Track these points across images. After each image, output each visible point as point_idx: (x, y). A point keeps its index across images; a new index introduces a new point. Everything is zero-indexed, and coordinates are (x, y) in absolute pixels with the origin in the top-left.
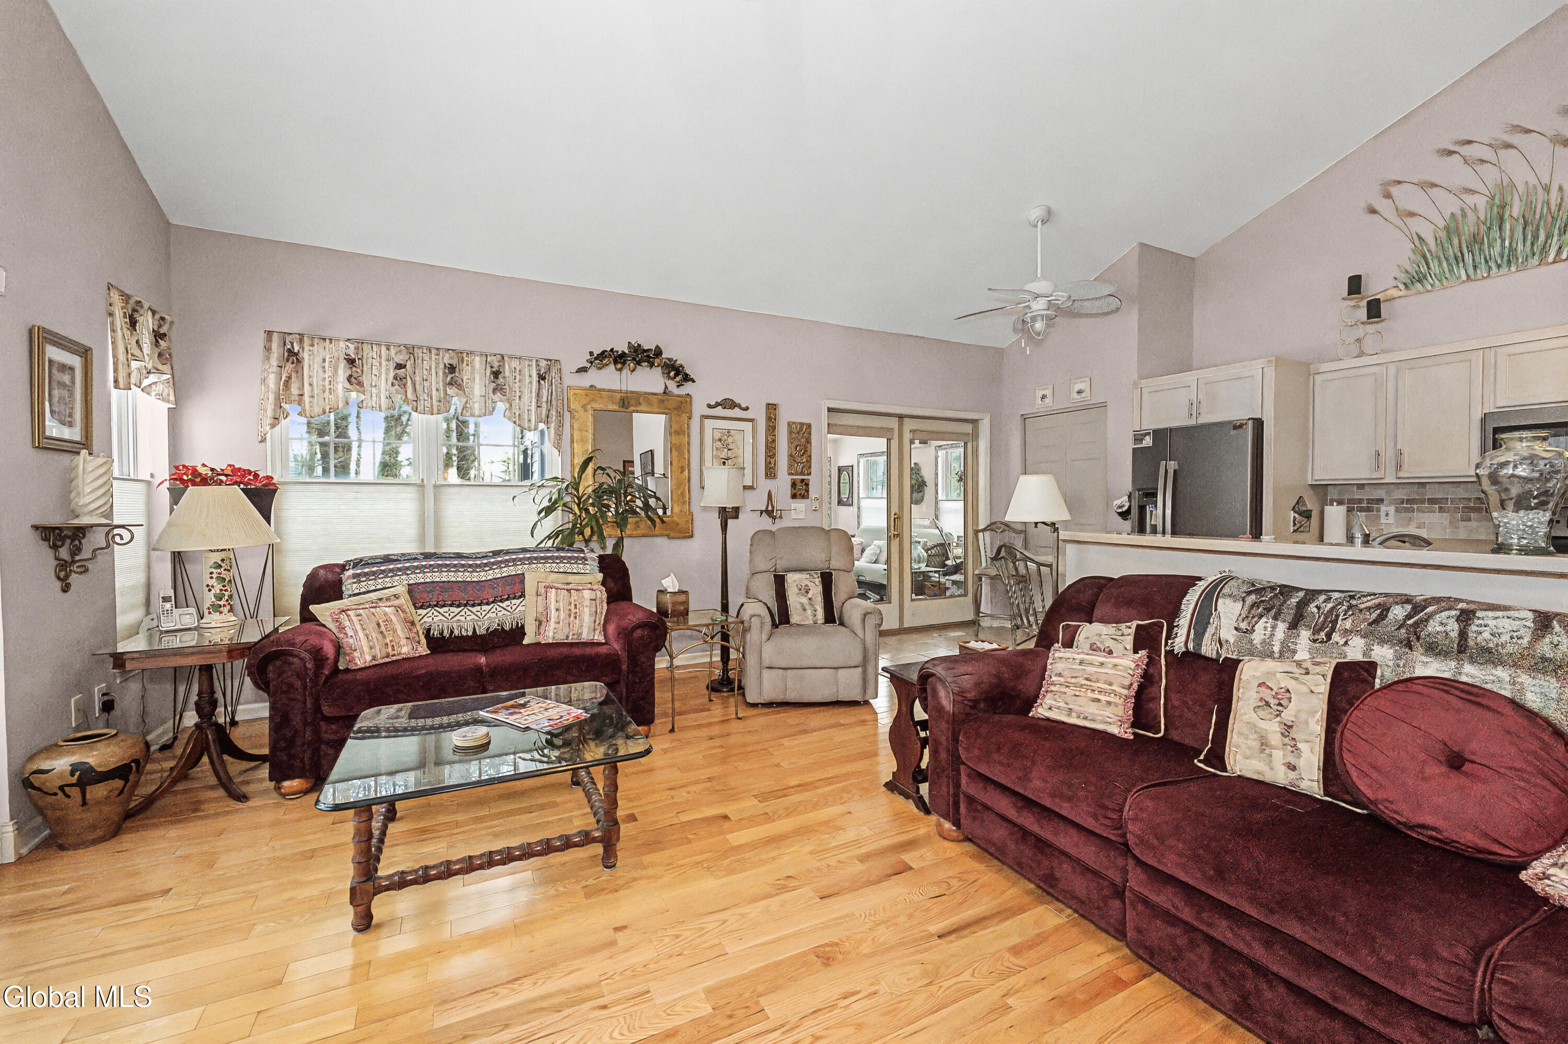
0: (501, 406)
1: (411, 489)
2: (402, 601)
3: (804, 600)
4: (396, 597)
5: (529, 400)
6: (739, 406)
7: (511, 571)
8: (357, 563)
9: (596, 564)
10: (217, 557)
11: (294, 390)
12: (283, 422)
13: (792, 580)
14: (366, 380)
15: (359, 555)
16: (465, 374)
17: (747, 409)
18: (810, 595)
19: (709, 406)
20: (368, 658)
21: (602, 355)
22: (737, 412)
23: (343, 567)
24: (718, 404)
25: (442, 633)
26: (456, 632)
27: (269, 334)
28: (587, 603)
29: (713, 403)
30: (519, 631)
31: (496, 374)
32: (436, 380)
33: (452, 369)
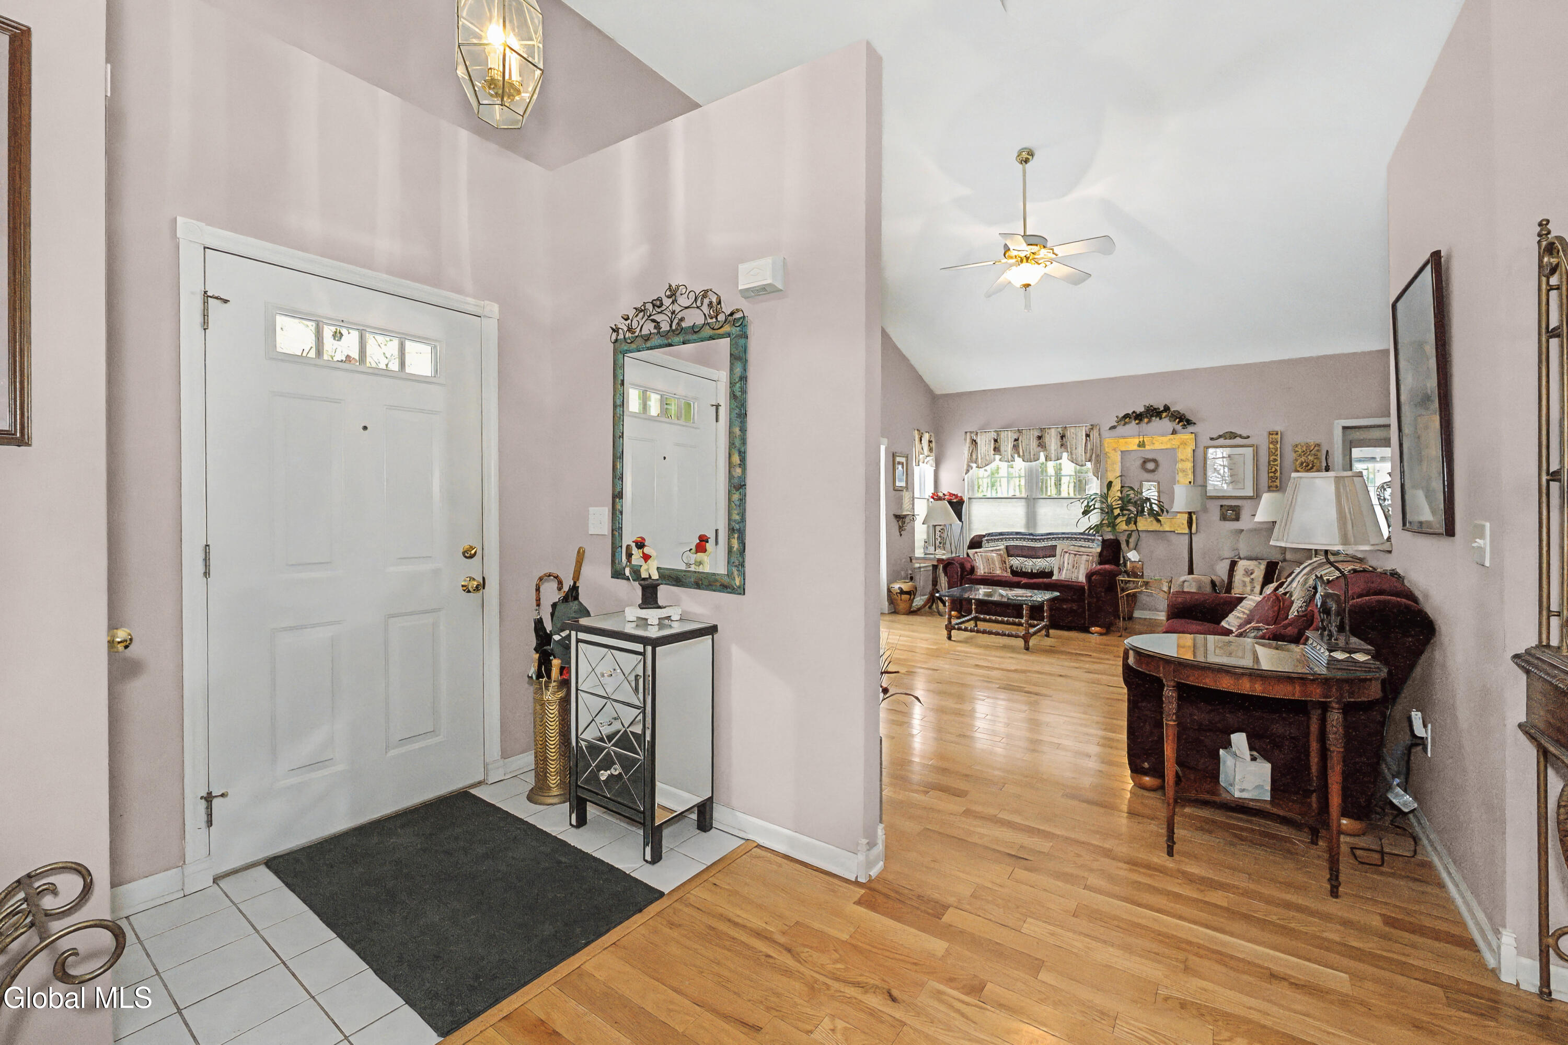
0: (1065, 455)
1: (1023, 500)
2: (1002, 552)
3: (1247, 579)
4: (999, 550)
5: (1080, 450)
6: (1241, 436)
7: (1050, 543)
8: (989, 535)
9: (1100, 543)
10: (941, 527)
11: (974, 457)
12: (971, 471)
13: (1242, 565)
14: (1002, 449)
15: (991, 532)
16: (1047, 439)
17: (1248, 437)
18: (1252, 576)
19: (1212, 439)
20: (982, 572)
21: (1127, 416)
22: (1238, 441)
23: (984, 536)
24: (1220, 437)
25: (1017, 568)
26: (1024, 570)
27: (966, 432)
28: (1083, 562)
29: (1215, 436)
30: (1051, 574)
31: (1062, 437)
32: (1034, 443)
33: (1040, 438)
